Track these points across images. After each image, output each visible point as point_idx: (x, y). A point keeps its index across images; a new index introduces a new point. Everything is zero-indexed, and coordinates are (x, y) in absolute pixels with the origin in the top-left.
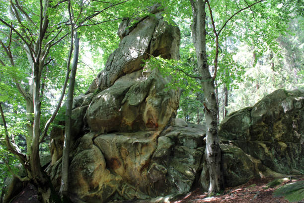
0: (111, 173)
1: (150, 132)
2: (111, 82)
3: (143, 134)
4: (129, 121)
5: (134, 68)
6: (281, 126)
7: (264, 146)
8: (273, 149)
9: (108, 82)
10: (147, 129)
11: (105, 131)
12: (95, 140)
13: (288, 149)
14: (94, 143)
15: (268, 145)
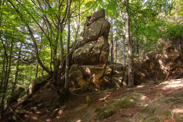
0: (85, 81)
1: (101, 65)
2: (83, 44)
3: (98, 65)
4: (93, 60)
5: (93, 39)
6: (153, 64)
7: (146, 71)
8: (149, 73)
9: (82, 44)
10: (100, 64)
11: (83, 64)
12: (79, 67)
13: (154, 72)
14: (78, 68)
15: (147, 71)
